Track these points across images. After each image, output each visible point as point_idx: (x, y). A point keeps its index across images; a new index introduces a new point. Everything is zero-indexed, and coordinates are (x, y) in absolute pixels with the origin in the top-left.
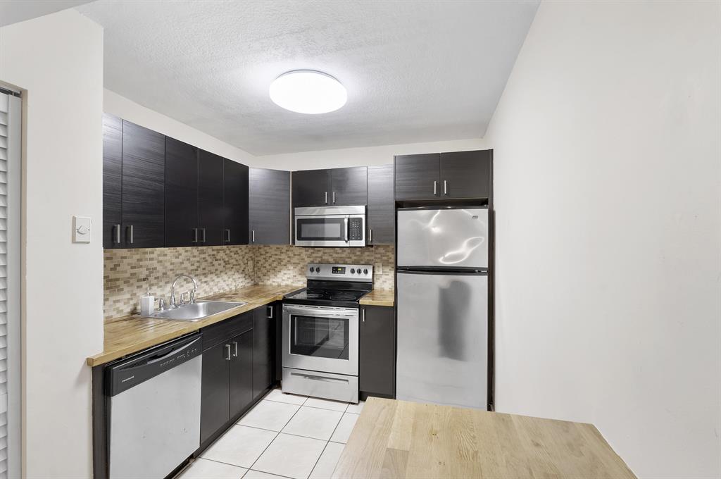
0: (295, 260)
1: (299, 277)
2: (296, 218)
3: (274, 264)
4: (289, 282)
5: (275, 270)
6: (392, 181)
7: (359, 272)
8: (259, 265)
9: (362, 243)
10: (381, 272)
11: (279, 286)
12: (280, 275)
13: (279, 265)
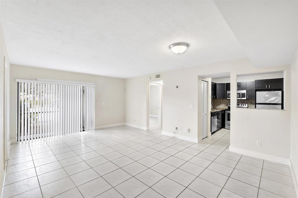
0: (225, 102)
1: (226, 106)
2: (227, 93)
3: (219, 103)
4: (223, 107)
5: (219, 105)
6: (254, 85)
7: (244, 105)
8: (215, 103)
9: (245, 98)
10: (250, 105)
11: (220, 108)
12: (220, 106)
13: (220, 104)
